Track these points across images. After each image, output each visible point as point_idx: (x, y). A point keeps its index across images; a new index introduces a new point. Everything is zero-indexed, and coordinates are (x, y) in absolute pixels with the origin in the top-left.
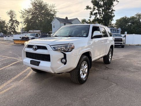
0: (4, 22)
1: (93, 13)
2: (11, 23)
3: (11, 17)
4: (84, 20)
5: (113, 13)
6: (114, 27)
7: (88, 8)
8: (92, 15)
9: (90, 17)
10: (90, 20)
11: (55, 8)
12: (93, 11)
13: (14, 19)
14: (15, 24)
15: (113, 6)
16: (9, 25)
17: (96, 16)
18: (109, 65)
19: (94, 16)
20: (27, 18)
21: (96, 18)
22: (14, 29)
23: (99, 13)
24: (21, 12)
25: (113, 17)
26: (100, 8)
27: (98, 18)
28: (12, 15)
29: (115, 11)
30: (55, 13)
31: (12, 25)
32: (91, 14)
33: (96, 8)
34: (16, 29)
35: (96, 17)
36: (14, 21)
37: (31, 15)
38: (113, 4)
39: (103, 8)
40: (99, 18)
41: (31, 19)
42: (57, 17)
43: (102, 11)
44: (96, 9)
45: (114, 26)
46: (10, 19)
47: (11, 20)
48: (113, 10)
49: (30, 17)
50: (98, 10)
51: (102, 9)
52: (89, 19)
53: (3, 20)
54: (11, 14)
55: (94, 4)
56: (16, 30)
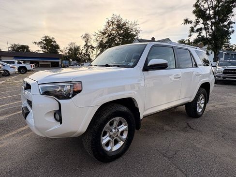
0: (78, 48)
1: (195, 29)
2: (85, 49)
3: (86, 42)
4: (182, 41)
5: (232, 27)
6: (234, 50)
7: (187, 21)
8: (194, 32)
9: (190, 36)
10: (189, 41)
11: (137, 26)
12: (195, 26)
13: (89, 44)
14: (90, 50)
15: (233, 15)
16: (84, 52)
17: (200, 33)
18: (196, 119)
19: (197, 34)
20: (102, 41)
21: (200, 37)
22: (89, 55)
23: (206, 29)
24: (94, 34)
25: (230, 34)
26: (208, 20)
27: (203, 36)
28: (88, 39)
29: (234, 23)
30: (137, 33)
31: (87, 51)
32: (192, 30)
33: (201, 21)
34: (90, 56)
35: (200, 35)
36: (89, 46)
37: (106, 37)
38: (232, 12)
39: (213, 20)
40: (205, 37)
41: (106, 42)
42: (139, 38)
43: (211, 25)
44: (200, 23)
45: (233, 48)
46: (85, 43)
47: (86, 45)
48: (230, 23)
49: (105, 40)
50: (203, 23)
51: (211, 22)
52: (188, 38)
53: (78, 45)
54: (86, 38)
55: (196, 16)
56: (91, 58)
